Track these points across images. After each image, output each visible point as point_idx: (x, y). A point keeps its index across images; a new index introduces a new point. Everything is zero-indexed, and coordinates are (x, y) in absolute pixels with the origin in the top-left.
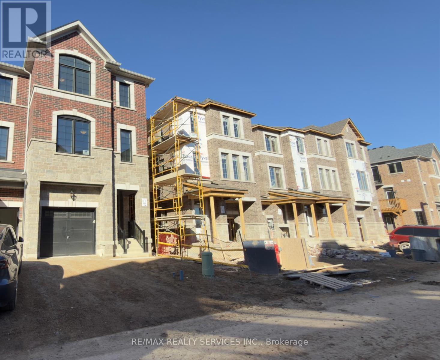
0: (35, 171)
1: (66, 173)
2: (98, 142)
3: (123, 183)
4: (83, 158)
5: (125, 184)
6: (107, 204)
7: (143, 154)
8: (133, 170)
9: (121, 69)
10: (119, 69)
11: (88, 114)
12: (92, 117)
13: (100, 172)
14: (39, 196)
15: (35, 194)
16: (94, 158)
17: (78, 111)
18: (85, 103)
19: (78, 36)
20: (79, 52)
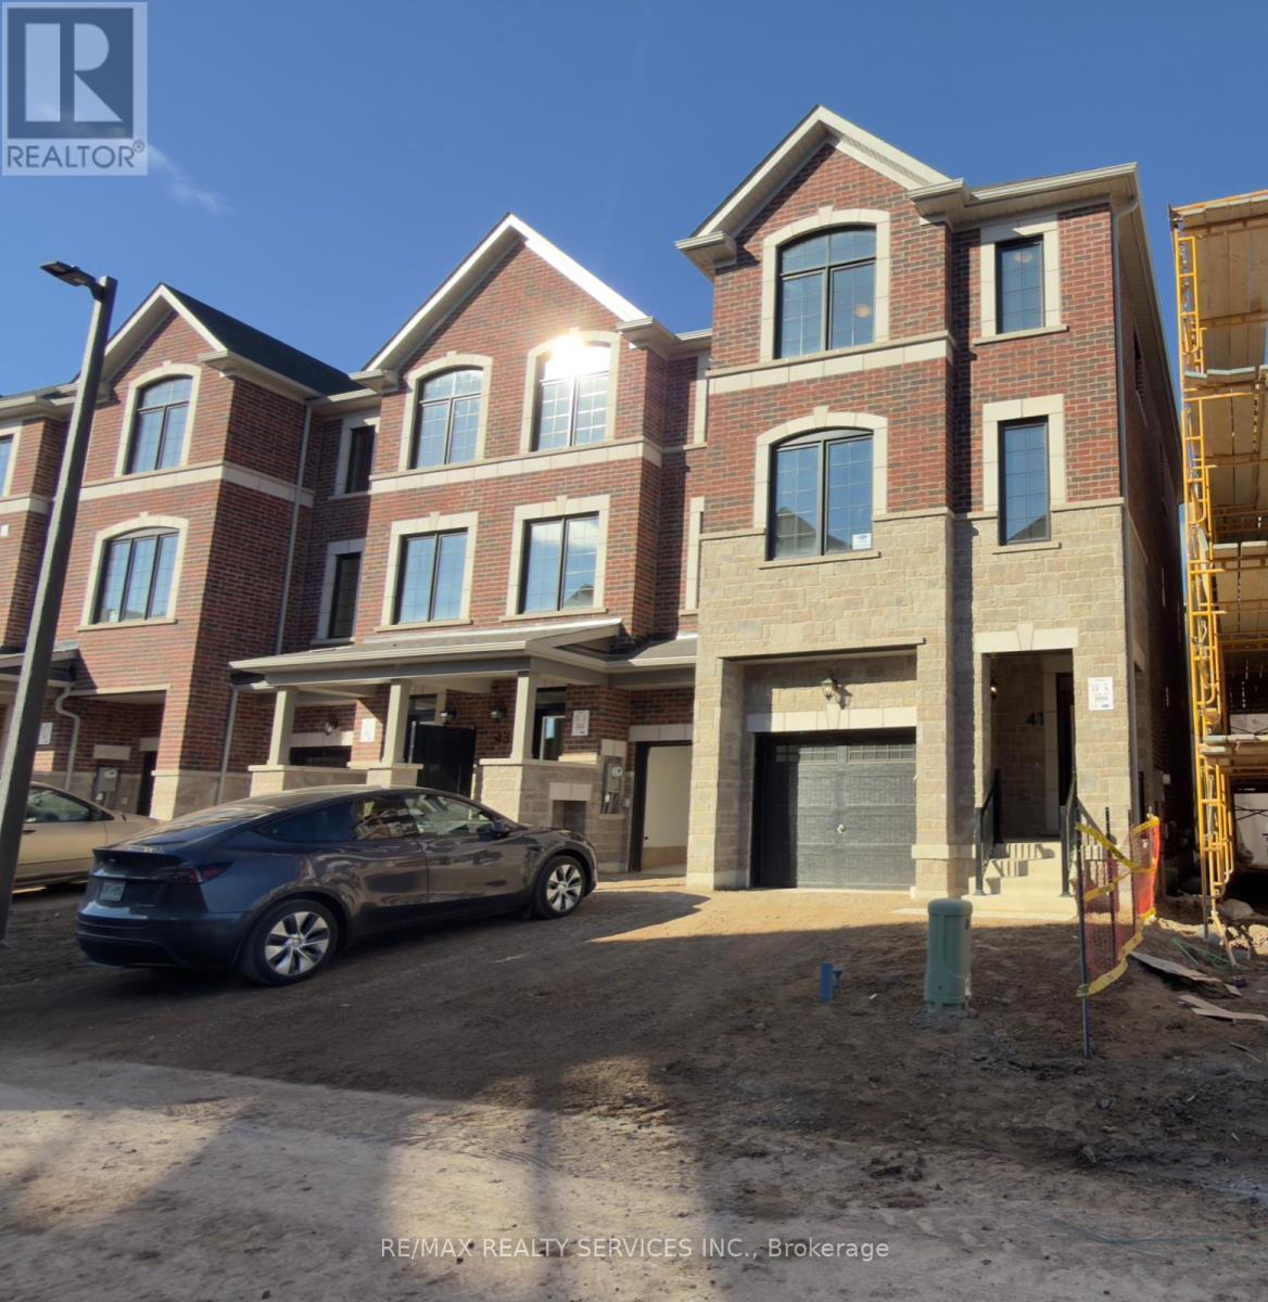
0: (708, 629)
1: (794, 622)
2: (894, 498)
3: (1007, 625)
4: (845, 565)
5: (1013, 628)
6: (927, 714)
7: (1095, 497)
8: (1050, 570)
9: (981, 195)
10: (972, 197)
11: (862, 410)
12: (876, 413)
13: (899, 602)
14: (719, 704)
15: (709, 697)
16: (879, 556)
17: (832, 409)
18: (853, 374)
19: (834, 155)
20: (838, 207)
